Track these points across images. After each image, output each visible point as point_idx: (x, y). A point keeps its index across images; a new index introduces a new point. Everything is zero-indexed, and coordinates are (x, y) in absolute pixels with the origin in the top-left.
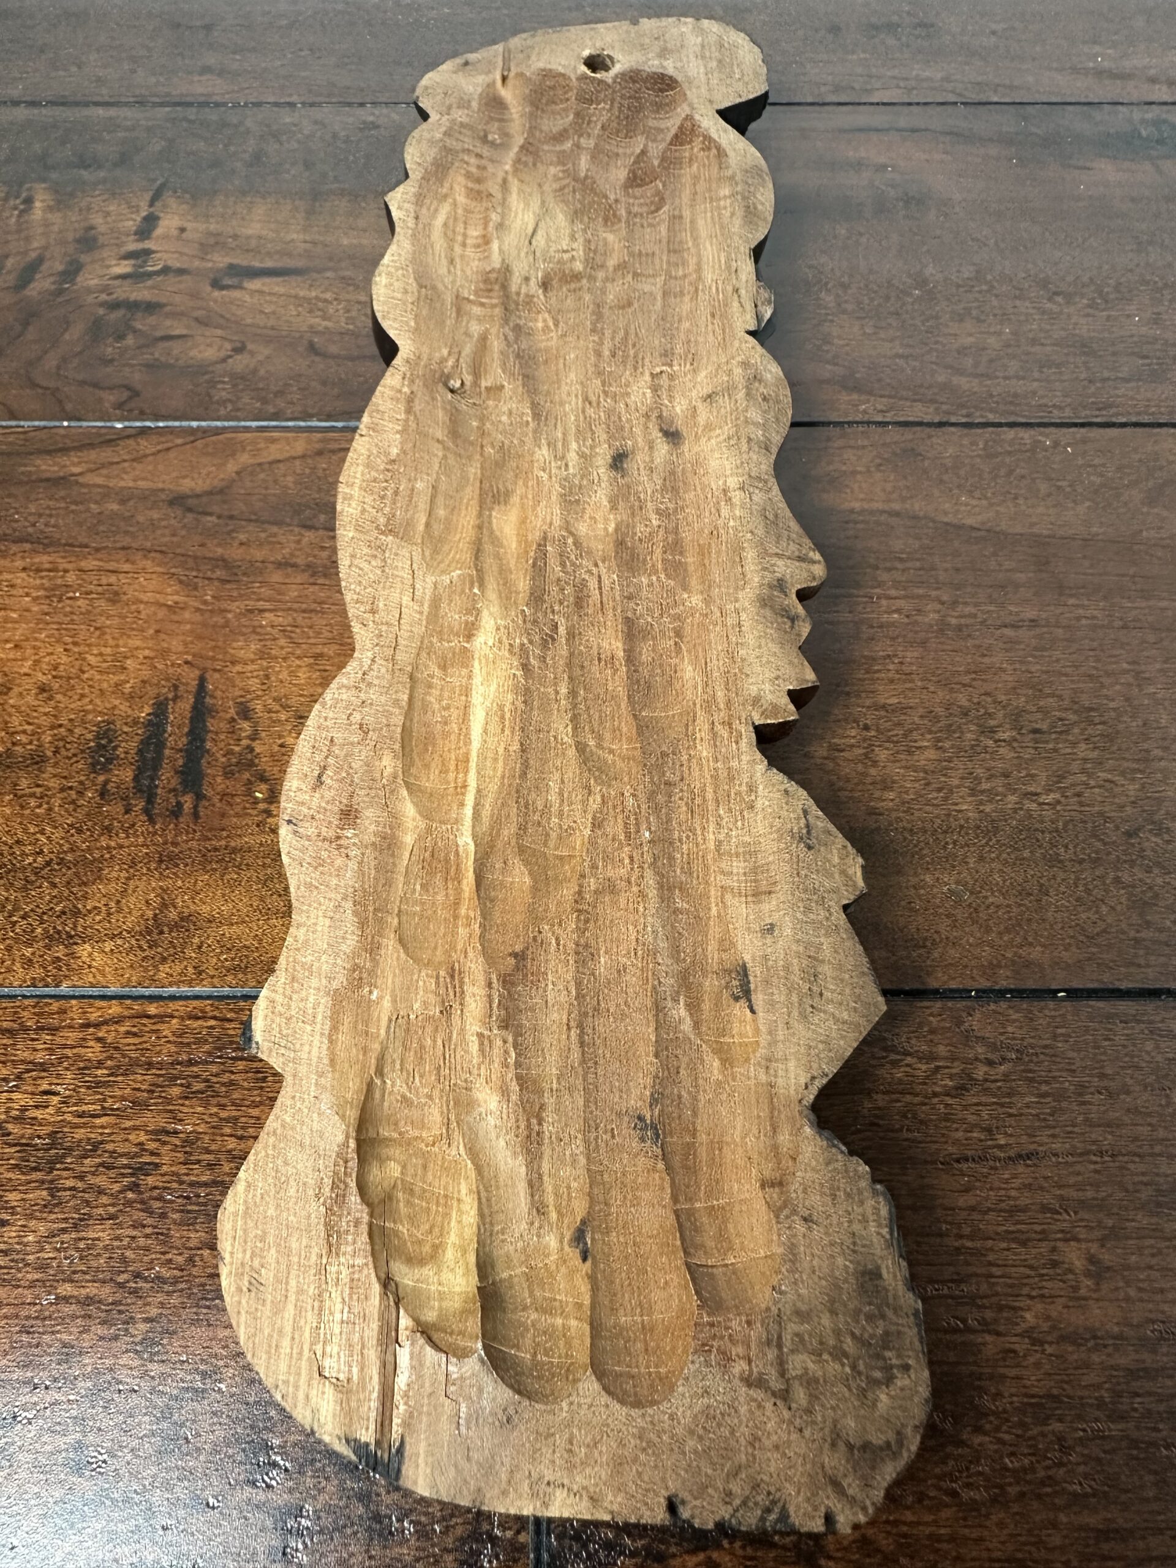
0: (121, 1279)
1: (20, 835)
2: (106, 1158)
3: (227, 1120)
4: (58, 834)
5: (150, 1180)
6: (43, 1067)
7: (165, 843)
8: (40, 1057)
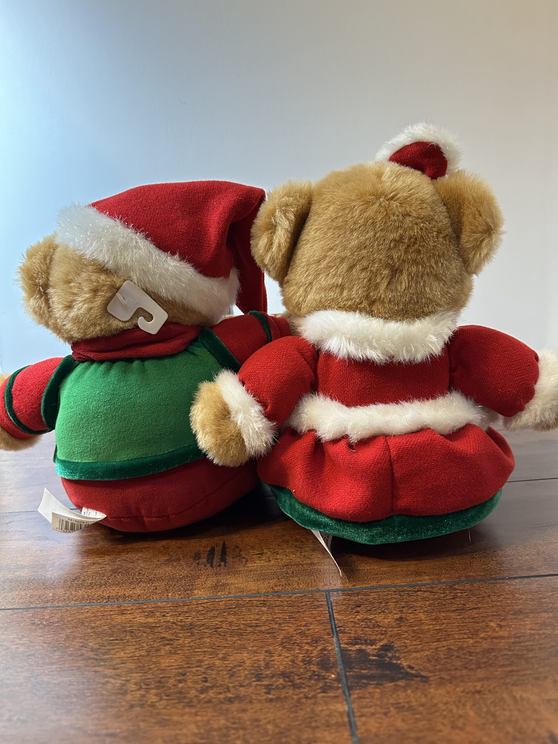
0: (213, 647)
1: (175, 572)
2: (207, 627)
3: (241, 618)
4: (185, 572)
5: (220, 630)
6: (186, 612)
7: (217, 571)
8: (185, 610)
